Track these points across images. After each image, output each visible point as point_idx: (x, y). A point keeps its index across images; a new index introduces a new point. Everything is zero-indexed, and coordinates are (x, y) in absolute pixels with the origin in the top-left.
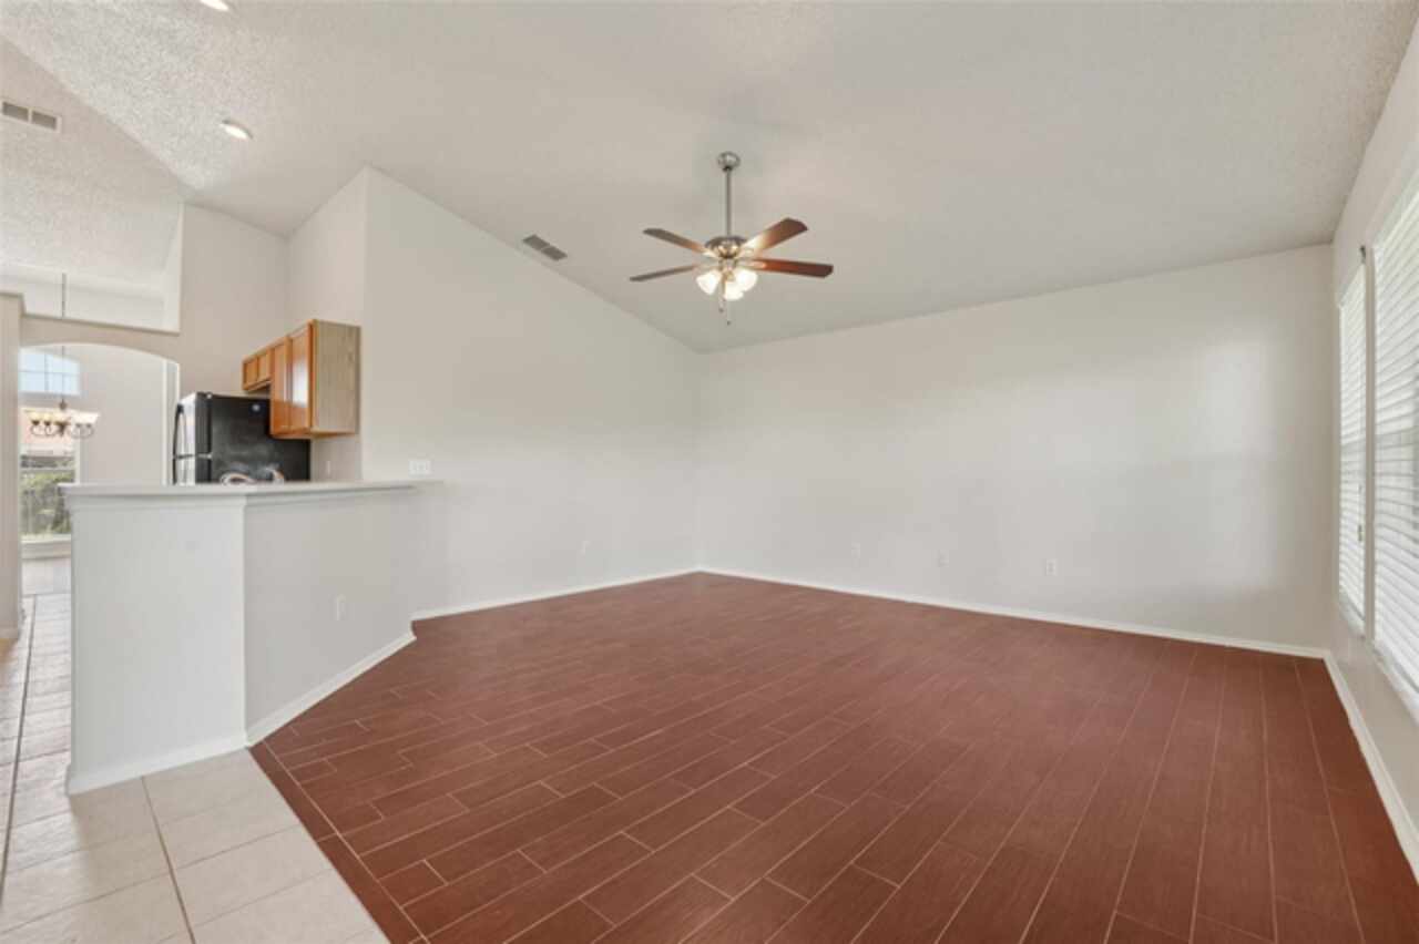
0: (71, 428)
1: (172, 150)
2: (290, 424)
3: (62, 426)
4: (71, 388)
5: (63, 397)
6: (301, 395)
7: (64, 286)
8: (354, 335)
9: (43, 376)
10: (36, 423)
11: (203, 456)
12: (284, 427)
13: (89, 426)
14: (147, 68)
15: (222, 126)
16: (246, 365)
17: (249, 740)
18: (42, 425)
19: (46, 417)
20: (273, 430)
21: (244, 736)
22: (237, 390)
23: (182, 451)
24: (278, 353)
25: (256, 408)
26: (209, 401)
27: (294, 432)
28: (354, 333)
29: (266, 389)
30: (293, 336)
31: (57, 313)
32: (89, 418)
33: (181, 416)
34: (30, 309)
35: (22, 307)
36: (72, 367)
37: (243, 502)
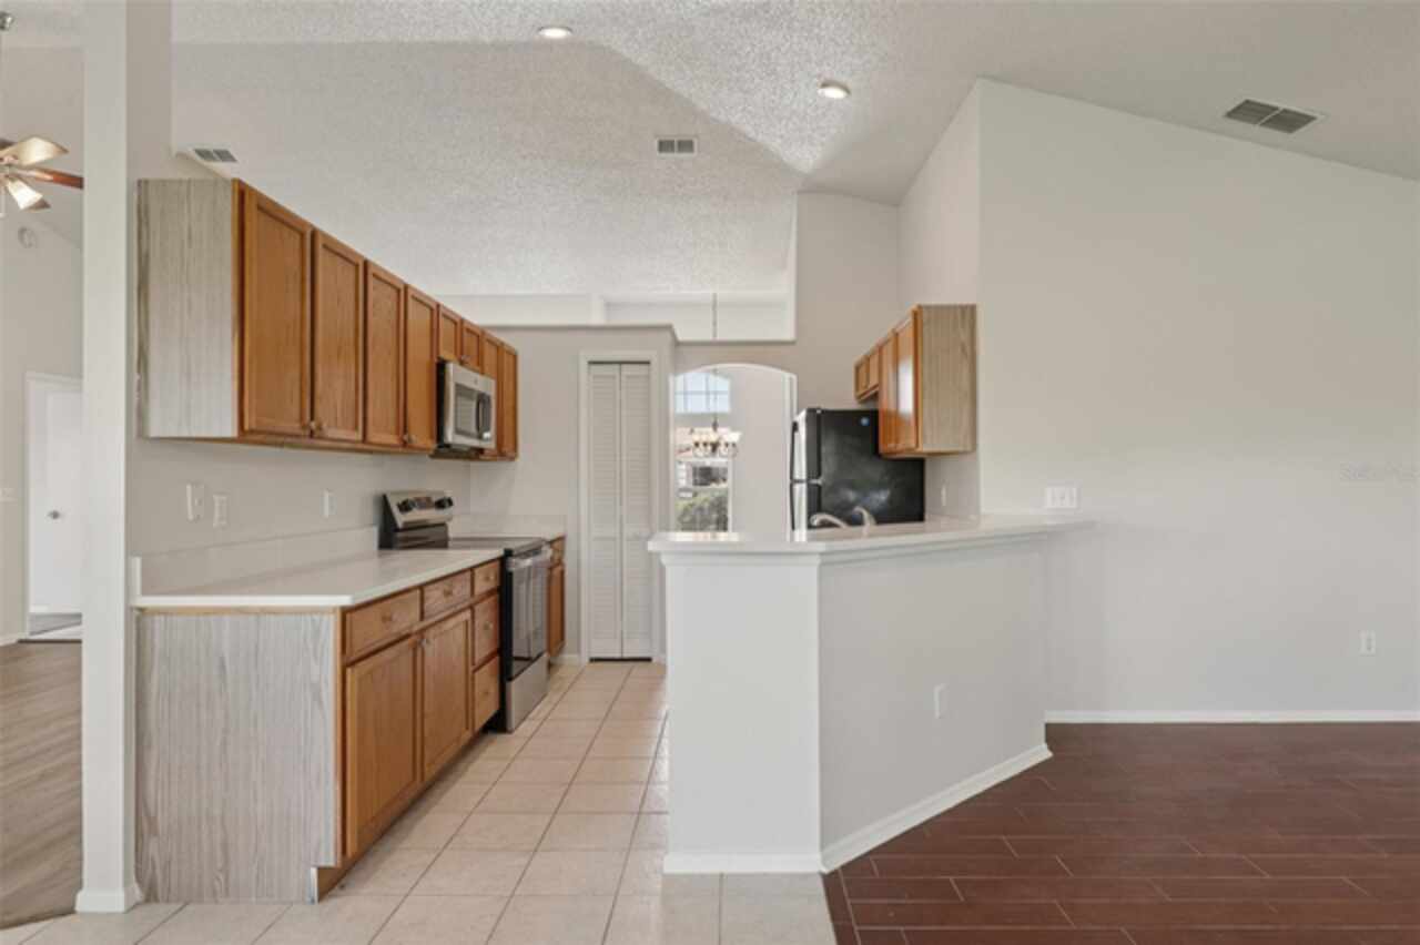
0: (721, 448)
1: (782, 137)
2: (897, 441)
3: (715, 446)
4: (722, 406)
5: (715, 415)
6: (907, 405)
7: (714, 306)
8: (968, 317)
9: (704, 397)
10: (697, 444)
11: (814, 481)
12: (891, 445)
13: (734, 445)
14: (752, 55)
15: (820, 91)
16: (857, 369)
17: (824, 861)
18: (701, 446)
19: (704, 438)
20: (882, 448)
21: (818, 856)
22: (848, 401)
23: (797, 476)
24: (884, 351)
25: (865, 421)
26: (819, 417)
27: (901, 452)
28: (968, 314)
29: (875, 397)
30: (897, 330)
31: (709, 337)
32: (734, 437)
33: (796, 434)
34: (681, 337)
35: (674, 335)
36: (723, 385)
37: (817, 560)
